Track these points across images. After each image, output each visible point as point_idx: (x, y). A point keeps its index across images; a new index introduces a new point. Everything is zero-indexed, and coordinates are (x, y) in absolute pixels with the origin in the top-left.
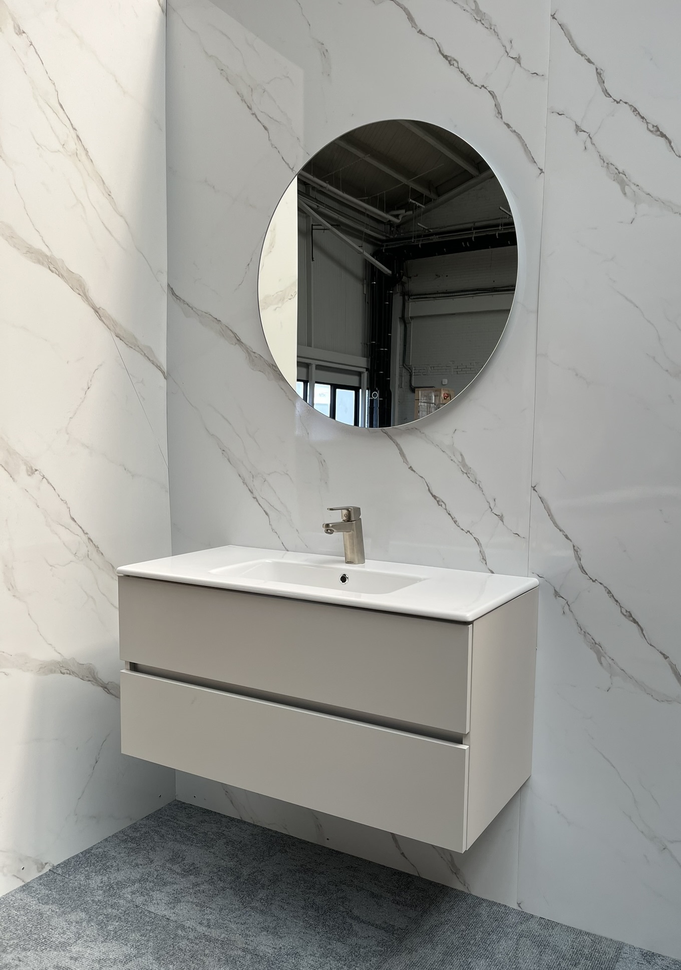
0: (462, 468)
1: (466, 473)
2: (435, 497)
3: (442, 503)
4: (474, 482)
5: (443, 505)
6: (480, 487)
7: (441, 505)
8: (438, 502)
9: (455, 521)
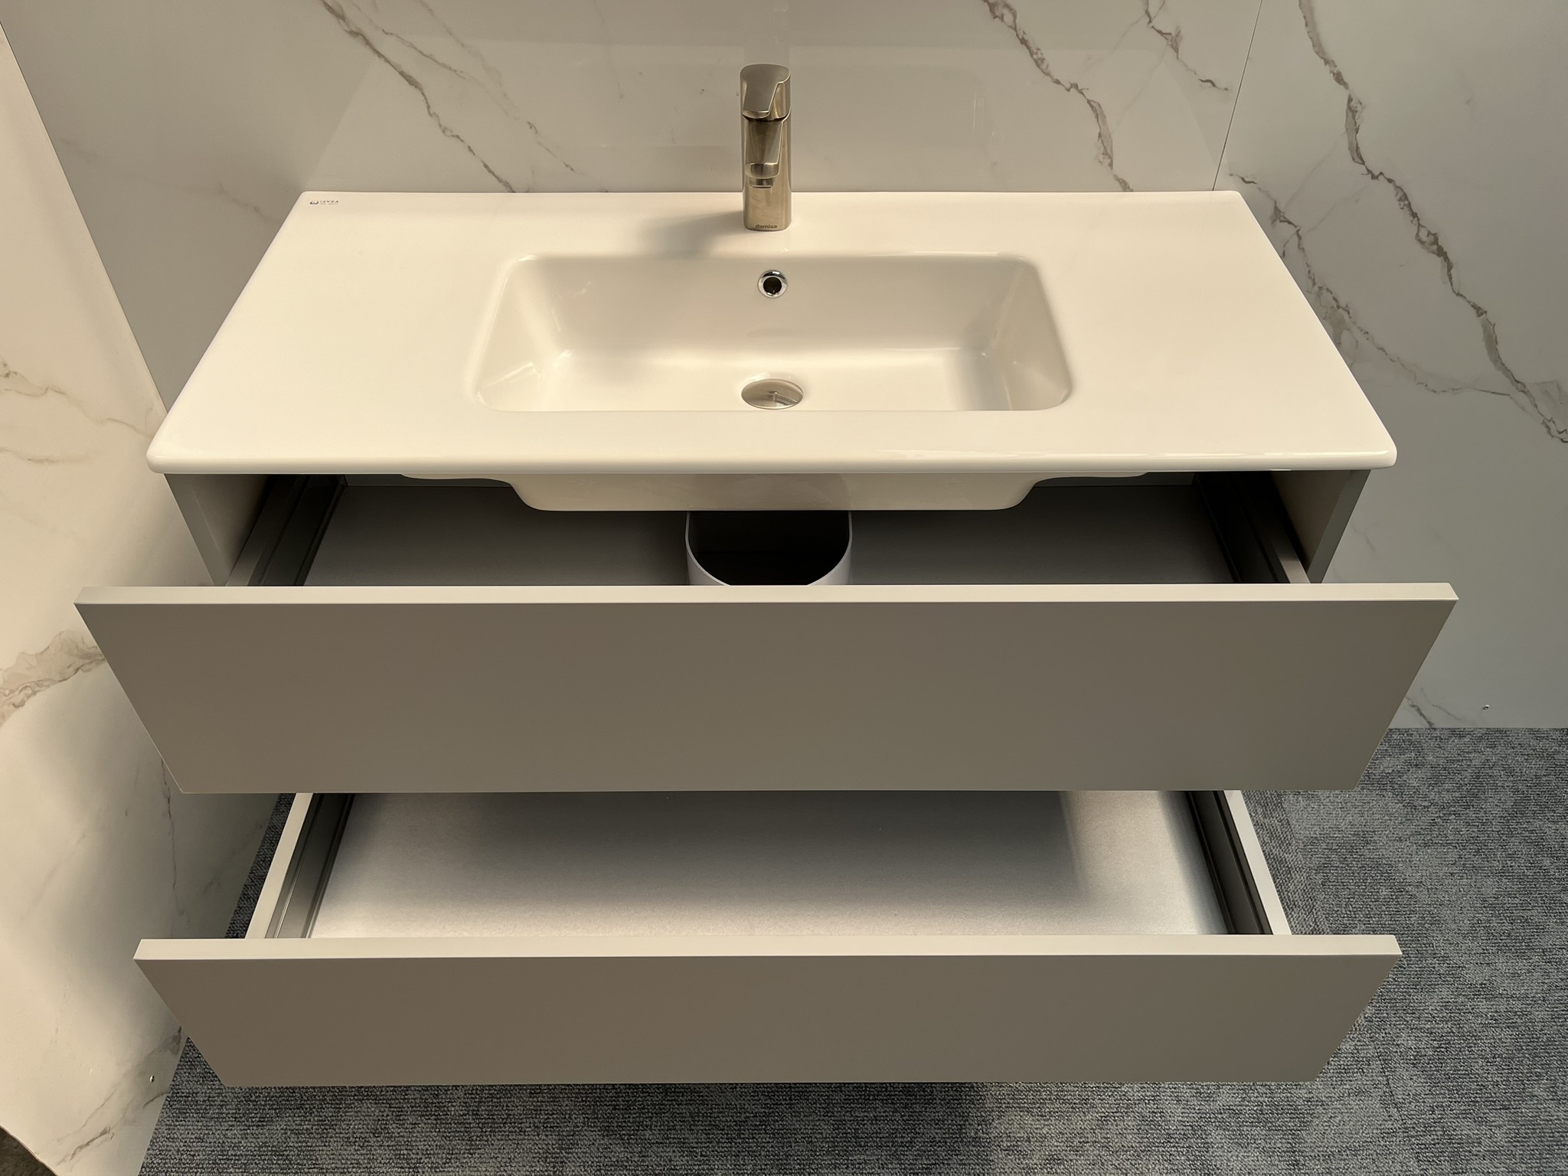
3: (1006, 11)
5: (1008, 18)
8: (993, 7)
9: (1039, 59)
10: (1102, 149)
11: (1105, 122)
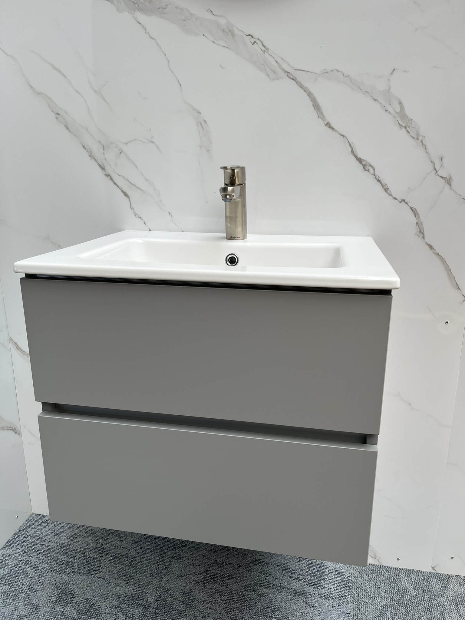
0: (399, 120)
1: (405, 127)
2: (360, 160)
3: (370, 168)
4: (415, 137)
5: (371, 171)
6: (423, 144)
7: (368, 171)
8: (364, 166)
9: (387, 188)
10: (419, 229)
11: (419, 217)
